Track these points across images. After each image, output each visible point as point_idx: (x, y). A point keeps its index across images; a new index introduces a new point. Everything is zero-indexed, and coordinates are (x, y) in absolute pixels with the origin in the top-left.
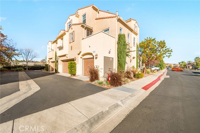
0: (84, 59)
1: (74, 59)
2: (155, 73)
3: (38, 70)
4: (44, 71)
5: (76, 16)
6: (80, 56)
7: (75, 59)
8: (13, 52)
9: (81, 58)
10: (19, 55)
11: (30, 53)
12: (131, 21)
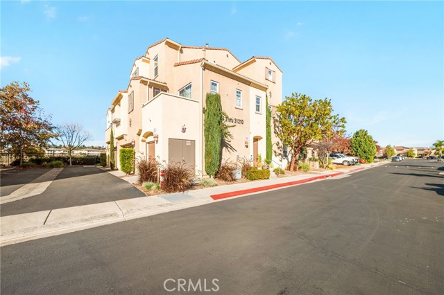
0: (148, 143)
1: (130, 144)
2: (331, 169)
3: (91, 164)
4: (99, 167)
5: (144, 60)
6: (141, 138)
7: (133, 143)
8: (48, 132)
9: (143, 141)
10: (59, 138)
11: (75, 133)
12: (255, 61)
